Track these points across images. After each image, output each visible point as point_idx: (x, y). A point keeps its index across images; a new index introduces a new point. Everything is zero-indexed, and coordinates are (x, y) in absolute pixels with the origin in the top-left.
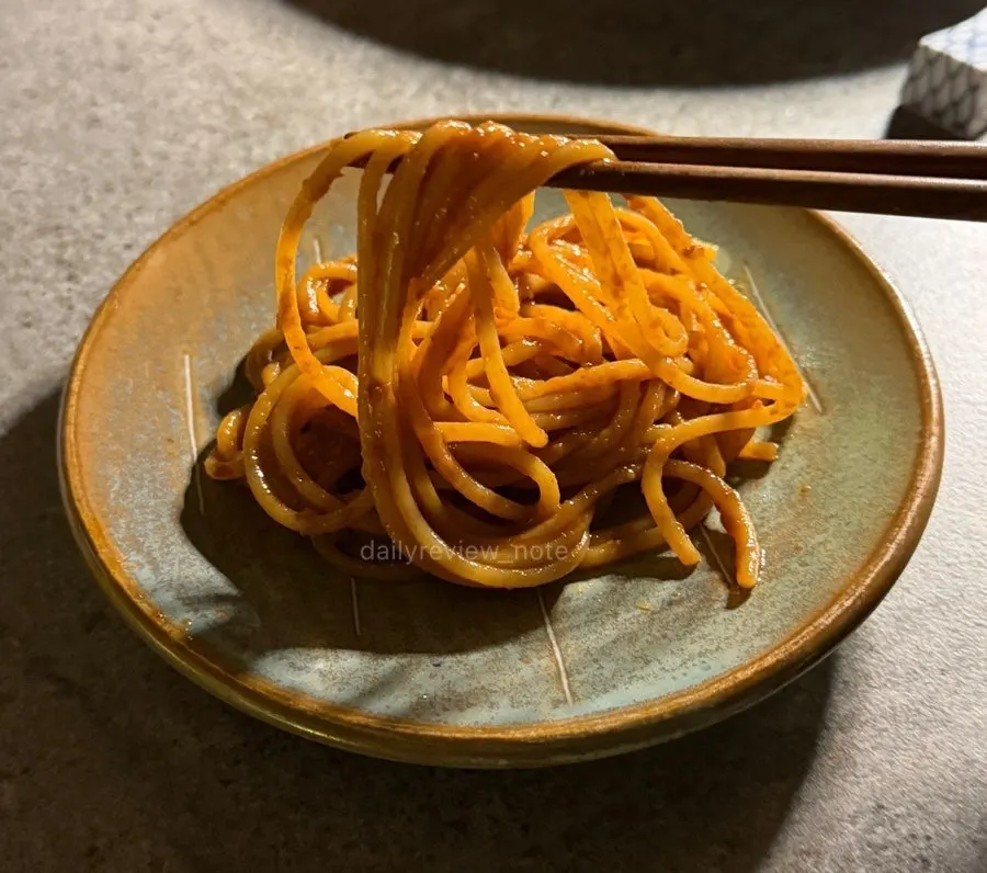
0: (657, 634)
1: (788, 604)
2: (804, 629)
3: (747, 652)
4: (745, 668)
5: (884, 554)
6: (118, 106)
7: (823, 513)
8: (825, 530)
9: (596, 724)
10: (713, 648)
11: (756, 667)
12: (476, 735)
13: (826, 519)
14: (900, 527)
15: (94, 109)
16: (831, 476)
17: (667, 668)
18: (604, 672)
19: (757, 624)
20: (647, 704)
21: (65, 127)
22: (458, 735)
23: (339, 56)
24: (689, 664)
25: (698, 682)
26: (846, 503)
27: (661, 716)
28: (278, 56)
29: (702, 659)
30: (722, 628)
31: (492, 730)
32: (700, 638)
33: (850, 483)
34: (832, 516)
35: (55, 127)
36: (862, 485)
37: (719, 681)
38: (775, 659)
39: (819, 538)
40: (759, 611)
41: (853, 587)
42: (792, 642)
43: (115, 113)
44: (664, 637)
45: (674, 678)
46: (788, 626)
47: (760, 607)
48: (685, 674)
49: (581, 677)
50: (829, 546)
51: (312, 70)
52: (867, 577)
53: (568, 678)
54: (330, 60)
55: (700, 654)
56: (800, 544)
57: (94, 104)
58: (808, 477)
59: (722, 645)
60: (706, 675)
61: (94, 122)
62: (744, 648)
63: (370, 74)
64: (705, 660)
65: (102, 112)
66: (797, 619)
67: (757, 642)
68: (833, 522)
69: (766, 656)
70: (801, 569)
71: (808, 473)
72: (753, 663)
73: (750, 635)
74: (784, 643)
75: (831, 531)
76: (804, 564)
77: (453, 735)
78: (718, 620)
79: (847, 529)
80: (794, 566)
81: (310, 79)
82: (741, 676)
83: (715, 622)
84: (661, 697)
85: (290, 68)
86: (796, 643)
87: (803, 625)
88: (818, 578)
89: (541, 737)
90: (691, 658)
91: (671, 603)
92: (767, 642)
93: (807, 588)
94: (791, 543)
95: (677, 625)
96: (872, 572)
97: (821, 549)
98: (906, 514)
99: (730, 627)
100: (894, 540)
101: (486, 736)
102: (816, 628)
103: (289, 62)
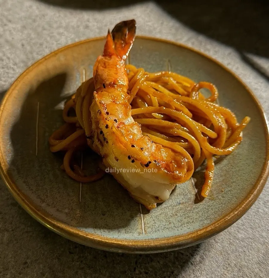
0: (174, 214)
1: (217, 210)
2: (221, 219)
3: (202, 224)
4: (200, 230)
5: (249, 198)
6: (96, 24)
7: (231, 180)
8: (231, 186)
9: (151, 243)
10: (191, 221)
11: (204, 230)
12: (112, 242)
13: (232, 183)
14: (255, 189)
15: (88, 23)
16: (235, 168)
17: (176, 226)
18: (156, 224)
19: (206, 215)
20: (168, 238)
21: (78, 27)
22: (107, 241)
23: (165, 23)
24: (183, 226)
25: (186, 232)
26: (239, 178)
27: (172, 243)
28: (147, 19)
29: (187, 225)
30: (195, 215)
31: (118, 241)
32: (188, 217)
33: (241, 172)
34: (234, 182)
35: (75, 26)
36: (245, 173)
37: (192, 234)
38: (210, 229)
39: (229, 189)
40: (207, 211)
41: (238, 207)
42: (217, 223)
43: (94, 26)
44: (176, 215)
45: (178, 230)
46: (216, 218)
47: (208, 209)
48: (182, 229)
49: (148, 225)
50: (232, 192)
51: (156, 26)
52: (243, 205)
53: (144, 225)
54: (162, 23)
55: (187, 223)
56: (223, 190)
57: (89, 21)
58: (228, 168)
59: (194, 221)
60: (188, 231)
61: (87, 27)
62: (201, 223)
63: (173, 31)
64: (188, 225)
65: (90, 24)
66: (219, 215)
67: (205, 222)
68: (234, 184)
69: (208, 227)
70: (222, 198)
71: (228, 166)
72: (203, 229)
73: (204, 218)
74: (214, 223)
75: (233, 187)
76: (223, 197)
77: (106, 241)
78: (194, 212)
79: (238, 187)
80: (220, 197)
81: (155, 29)
82: (199, 233)
83: (193, 212)
84: (173, 236)
85: (150, 24)
86: (218, 224)
87: (221, 218)
88: (227, 202)
89: (133, 245)
90: (184, 224)
91: (180, 204)
92: (209, 222)
93: (223, 205)
94: (220, 189)
95: (181, 211)
96: (244, 203)
97: (229, 192)
98: (258, 185)
99: (197, 215)
100: (253, 193)
101: (116, 242)
102: (225, 220)
103: (149, 22)
